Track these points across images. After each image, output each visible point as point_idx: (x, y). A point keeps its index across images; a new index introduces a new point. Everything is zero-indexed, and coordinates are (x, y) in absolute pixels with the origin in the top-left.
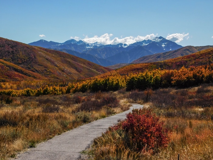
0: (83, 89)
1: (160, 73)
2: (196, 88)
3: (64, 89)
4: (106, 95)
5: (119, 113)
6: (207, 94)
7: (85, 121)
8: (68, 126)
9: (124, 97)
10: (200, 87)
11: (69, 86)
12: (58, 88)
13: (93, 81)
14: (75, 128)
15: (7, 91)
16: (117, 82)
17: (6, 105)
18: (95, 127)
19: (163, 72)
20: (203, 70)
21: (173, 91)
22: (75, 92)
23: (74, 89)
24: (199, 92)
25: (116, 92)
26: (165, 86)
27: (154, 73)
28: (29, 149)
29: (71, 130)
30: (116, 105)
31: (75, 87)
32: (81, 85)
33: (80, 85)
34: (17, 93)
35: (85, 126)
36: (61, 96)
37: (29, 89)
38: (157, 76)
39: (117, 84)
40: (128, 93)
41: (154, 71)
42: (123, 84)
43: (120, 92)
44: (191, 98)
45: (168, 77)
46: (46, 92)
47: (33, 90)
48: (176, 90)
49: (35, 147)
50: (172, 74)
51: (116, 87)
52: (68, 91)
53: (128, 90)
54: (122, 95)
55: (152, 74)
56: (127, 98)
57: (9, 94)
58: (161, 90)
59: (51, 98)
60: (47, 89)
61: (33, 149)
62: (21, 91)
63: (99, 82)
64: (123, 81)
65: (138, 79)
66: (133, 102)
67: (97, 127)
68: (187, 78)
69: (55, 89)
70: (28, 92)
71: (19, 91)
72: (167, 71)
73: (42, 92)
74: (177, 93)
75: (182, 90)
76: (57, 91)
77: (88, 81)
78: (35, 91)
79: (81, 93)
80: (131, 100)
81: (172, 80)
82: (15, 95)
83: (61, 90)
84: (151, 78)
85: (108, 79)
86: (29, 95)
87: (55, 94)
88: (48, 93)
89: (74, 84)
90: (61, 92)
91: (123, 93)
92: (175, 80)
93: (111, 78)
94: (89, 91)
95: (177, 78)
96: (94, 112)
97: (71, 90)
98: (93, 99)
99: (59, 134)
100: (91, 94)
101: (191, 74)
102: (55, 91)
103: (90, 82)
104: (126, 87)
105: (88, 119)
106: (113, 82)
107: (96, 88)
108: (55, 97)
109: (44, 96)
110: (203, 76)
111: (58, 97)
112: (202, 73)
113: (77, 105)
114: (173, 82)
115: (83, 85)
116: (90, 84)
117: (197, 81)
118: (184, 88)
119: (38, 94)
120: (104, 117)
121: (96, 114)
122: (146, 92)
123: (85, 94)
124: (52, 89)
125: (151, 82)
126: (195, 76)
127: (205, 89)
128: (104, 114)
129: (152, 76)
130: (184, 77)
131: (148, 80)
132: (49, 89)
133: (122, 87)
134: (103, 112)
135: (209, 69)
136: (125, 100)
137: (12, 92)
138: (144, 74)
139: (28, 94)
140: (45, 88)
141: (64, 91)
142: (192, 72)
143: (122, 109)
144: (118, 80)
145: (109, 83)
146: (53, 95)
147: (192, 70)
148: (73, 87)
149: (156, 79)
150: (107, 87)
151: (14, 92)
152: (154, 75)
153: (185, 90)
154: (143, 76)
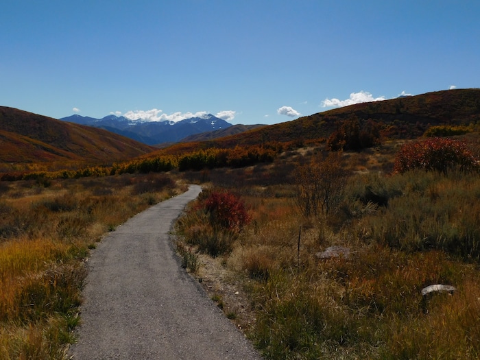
0: (131, 170)
1: (215, 152)
2: (252, 167)
3: (109, 170)
4: (158, 176)
5: (180, 194)
6: (264, 173)
7: (152, 202)
8: (137, 208)
9: (178, 178)
10: (256, 166)
11: (113, 167)
12: (100, 169)
13: (141, 161)
14: (144, 210)
15: (38, 173)
16: (168, 162)
17: (45, 189)
18: (164, 209)
19: (217, 151)
20: (258, 149)
22: (121, 173)
23: (120, 170)
24: (255, 171)
25: (168, 173)
26: (221, 166)
27: (208, 152)
28: (109, 233)
29: (141, 213)
30: (174, 186)
31: (121, 167)
32: (128, 165)
33: (126, 166)
34: (51, 175)
35: (153, 208)
36: (107, 177)
37: (66, 170)
38: (211, 156)
39: (169, 164)
40: (182, 174)
41: (208, 150)
42: (175, 164)
43: (172, 173)
44: (248, 177)
45: (223, 157)
46: (86, 174)
47: (71, 172)
48: (232, 170)
49: (114, 231)
50: (227, 154)
51: (168, 168)
52: (113, 173)
53: (182, 170)
54: (175, 176)
55: (206, 153)
56: (182, 178)
57: (42, 175)
58: (217, 170)
59: (95, 180)
60: (88, 170)
61: (114, 233)
62: (57, 172)
63: (149, 162)
64: (175, 161)
65: (192, 158)
66: (189, 183)
67: (167, 209)
68: (243, 157)
69: (97, 170)
70: (65, 174)
71: (54, 173)
72: (221, 150)
73: (82, 173)
74: (233, 172)
75: (238, 169)
76: (100, 172)
78: (73, 173)
79: (129, 174)
80: (187, 181)
81: (227, 159)
82: (50, 177)
83: (104, 172)
84: (205, 157)
85: (159, 159)
86: (67, 178)
87: (98, 176)
88: (89, 175)
89: (119, 165)
90: (105, 174)
91: (176, 174)
92: (230, 159)
93: (162, 158)
94: (137, 172)
95: (232, 157)
96: (157, 194)
97: (117, 171)
98: (146, 181)
99: (131, 217)
100: (140, 175)
101: (246, 154)
102: (98, 172)
104: (178, 168)
105: (154, 201)
106: (164, 162)
107: (145, 169)
108: (99, 178)
109: (86, 178)
110: (258, 155)
111: (102, 179)
112: (257, 152)
113: (129, 187)
114: (228, 162)
115: (130, 165)
116: (139, 164)
117: (252, 160)
118: (240, 167)
119: (78, 176)
120: (167, 198)
121: (159, 195)
122: (202, 172)
123: (133, 175)
124: (93, 170)
125: (205, 162)
126: (250, 155)
127: (261, 168)
128: (167, 196)
129: (206, 155)
130: (239, 157)
131: (202, 160)
132: (90, 169)
133: (173, 167)
134: (165, 193)
135: (264, 148)
136: (181, 181)
137: (45, 174)
138: (198, 154)
139: (65, 176)
140: (86, 169)
141: (109, 172)
142: (247, 151)
143: (182, 190)
144: (169, 159)
145: (160, 163)
146: (96, 176)
147: (247, 149)
148: (118, 168)
149: (211, 159)
150: (158, 167)
151: (48, 174)
152: (208, 155)
153: (241, 169)
154: (197, 156)
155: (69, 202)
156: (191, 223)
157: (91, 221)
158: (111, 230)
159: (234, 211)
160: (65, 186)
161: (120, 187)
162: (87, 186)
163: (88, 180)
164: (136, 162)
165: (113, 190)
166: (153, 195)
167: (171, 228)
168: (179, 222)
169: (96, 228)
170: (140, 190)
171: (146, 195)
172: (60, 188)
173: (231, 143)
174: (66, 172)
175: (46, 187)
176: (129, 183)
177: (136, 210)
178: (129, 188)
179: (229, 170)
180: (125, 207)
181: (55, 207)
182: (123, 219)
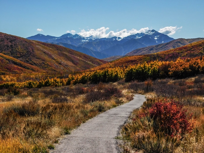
0: (83, 81)
1: (158, 64)
2: (193, 79)
3: (65, 81)
4: (107, 86)
5: (126, 102)
7: (101, 110)
8: (89, 114)
9: (125, 88)
10: (197, 77)
11: (69, 78)
12: (58, 80)
13: (92, 73)
14: (95, 116)
15: (10, 83)
16: (116, 73)
18: (112, 116)
19: (160, 63)
20: (199, 62)
21: (171, 82)
22: (75, 83)
23: (74, 80)
24: (196, 82)
25: (115, 84)
26: (163, 77)
27: (152, 65)
28: (65, 136)
29: (92, 119)
30: (121, 96)
31: (75, 79)
32: (81, 76)
33: (80, 77)
34: (19, 85)
35: (102, 114)
36: (63, 87)
37: (31, 81)
38: (155, 68)
39: (116, 75)
40: (128, 84)
41: (152, 63)
42: (122, 75)
43: (119, 84)
44: (190, 87)
45: (165, 68)
46: (47, 84)
47: (35, 82)
48: (173, 81)
49: (70, 134)
50: (169, 66)
51: (116, 79)
52: (68, 83)
53: (127, 81)
54: (121, 86)
55: (150, 65)
56: (128, 88)
57: (12, 85)
58: (159, 81)
60: (48, 81)
61: (69, 135)
62: (24, 83)
63: (99, 73)
64: (121, 73)
65: (137, 70)
66: (134, 93)
67: (114, 116)
68: (184, 69)
69: (56, 81)
70: (30, 84)
71: (21, 83)
72: (164, 62)
73: (43, 84)
74: (175, 83)
75: (180, 80)
76: (58, 82)
77: (88, 73)
78: (36, 83)
79: (82, 84)
80: (132, 90)
81: (169, 71)
82: (18, 87)
83: (62, 82)
84: (149, 69)
85: (108, 71)
86: (32, 87)
87: (56, 86)
88: (50, 85)
89: (74, 76)
90: (62, 84)
91: (123, 84)
92: (172, 71)
93: (110, 70)
94: (89, 83)
95: (174, 69)
96: (106, 102)
97: (72, 82)
98: (96, 90)
99: (84, 122)
100: (91, 85)
101: (187, 65)
102: (56, 82)
103: (90, 73)
104: (124, 79)
105: (103, 108)
106: (112, 73)
107: (96, 80)
108: (57, 88)
109: (46, 87)
110: (199, 67)
111: (60, 88)
112: (198, 64)
114: (170, 73)
115: (83, 77)
116: (90, 76)
117: (194, 71)
118: (181, 78)
119: (40, 86)
120: (115, 106)
121: (108, 103)
122: (146, 82)
123: (85, 85)
124: (53, 81)
125: (149, 73)
126: (191, 67)
127: (202, 79)
128: (115, 104)
129: (150, 67)
130: (181, 69)
131: (146, 71)
132: (50, 80)
133: (120, 79)
134: (113, 101)
136: (126, 90)
137: (14, 84)
138: (142, 66)
139: (30, 86)
140: (47, 80)
141: (65, 83)
142: (188, 63)
143: (127, 99)
144: (116, 71)
145: (108, 74)
146: (54, 86)
147: (188, 61)
148: (73, 79)
149: (154, 71)
150: (107, 78)
151: (17, 84)
152: (151, 67)
153: (183, 80)
154: (141, 68)
155: (33, 108)
156: (135, 130)
157: (51, 125)
158: (67, 133)
159: (177, 119)
160: (30, 95)
161: (74, 96)
162: (47, 94)
163: (48, 89)
164: (88, 74)
165: (68, 98)
166: (102, 103)
167: (119, 133)
168: (125, 128)
169: (55, 131)
170: (92, 98)
171: (97, 103)
172: (26, 96)
173: (173, 57)
174: (31, 83)
175: (15, 95)
176: (81, 92)
177: (87, 116)
178: (82, 97)
179: (171, 81)
180: (78, 113)
181: (22, 112)
182: (77, 123)
